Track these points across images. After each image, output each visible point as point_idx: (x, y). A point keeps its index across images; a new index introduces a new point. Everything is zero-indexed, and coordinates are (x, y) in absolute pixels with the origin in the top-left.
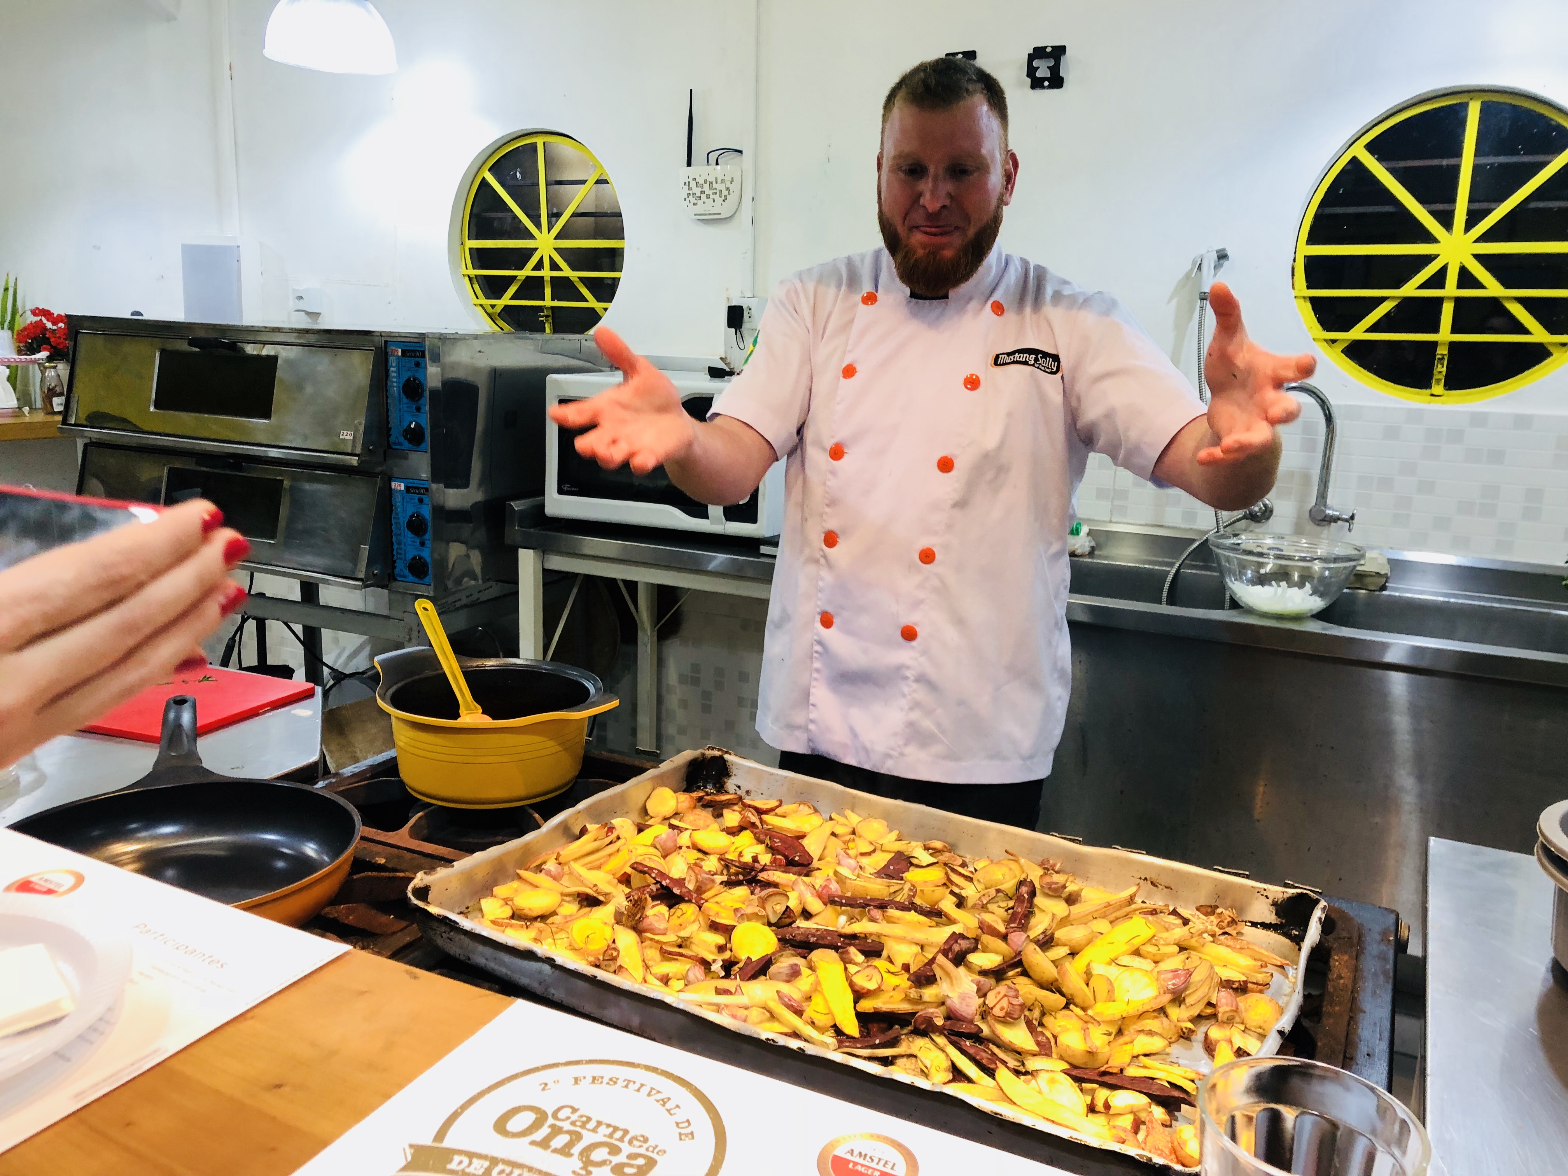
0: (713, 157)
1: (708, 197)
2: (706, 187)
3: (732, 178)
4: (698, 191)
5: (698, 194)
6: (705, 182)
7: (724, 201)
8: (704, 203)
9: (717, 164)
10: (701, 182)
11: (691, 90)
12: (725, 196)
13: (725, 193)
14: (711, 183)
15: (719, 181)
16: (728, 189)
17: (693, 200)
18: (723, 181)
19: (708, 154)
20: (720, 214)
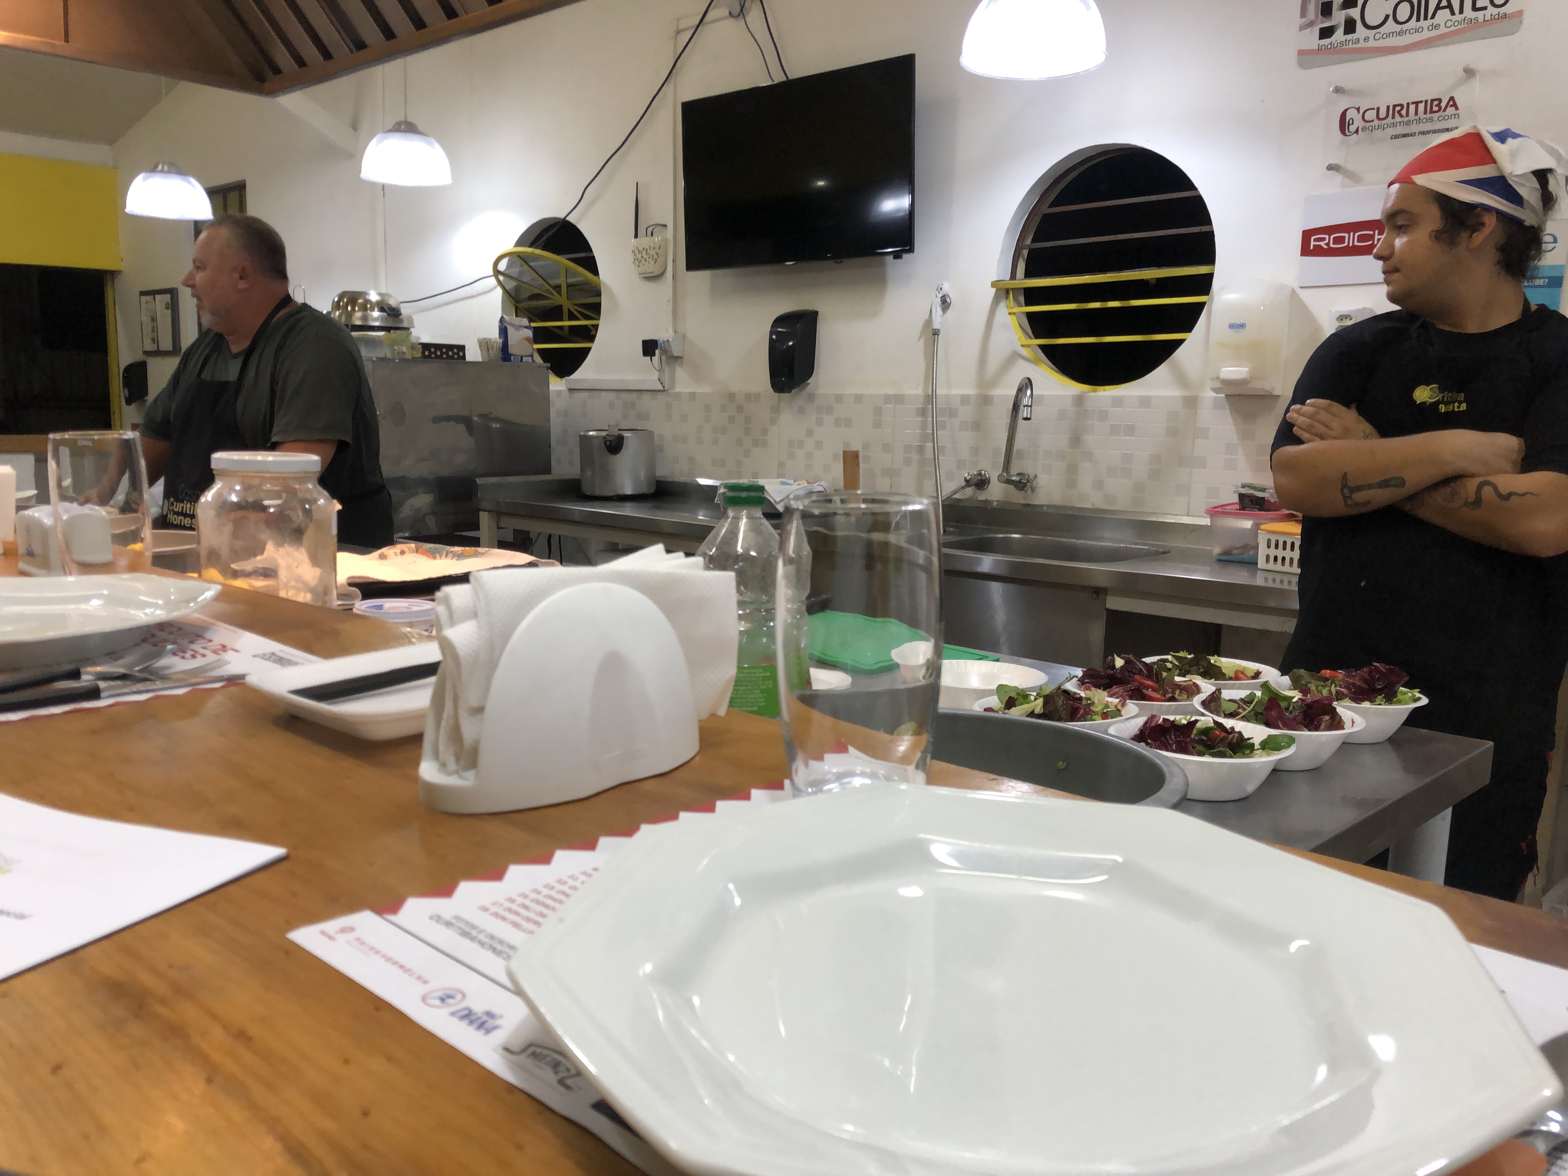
0: (650, 230)
1: (645, 260)
2: (644, 252)
3: (660, 246)
4: (639, 256)
5: (640, 258)
6: (644, 249)
7: (655, 262)
8: (644, 265)
9: (652, 235)
10: (641, 249)
11: (637, 183)
12: (656, 259)
13: (656, 257)
14: (647, 250)
15: (651, 248)
16: (657, 254)
17: (638, 264)
18: (654, 248)
19: (647, 229)
20: (653, 272)
